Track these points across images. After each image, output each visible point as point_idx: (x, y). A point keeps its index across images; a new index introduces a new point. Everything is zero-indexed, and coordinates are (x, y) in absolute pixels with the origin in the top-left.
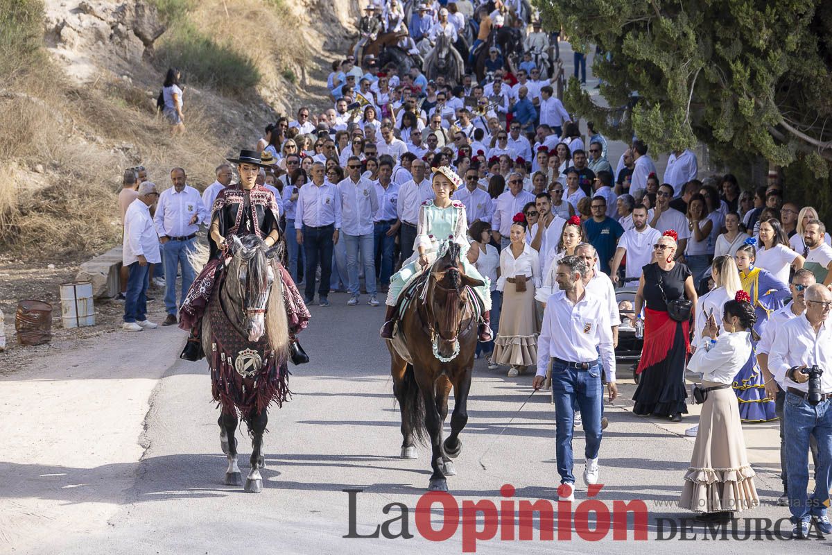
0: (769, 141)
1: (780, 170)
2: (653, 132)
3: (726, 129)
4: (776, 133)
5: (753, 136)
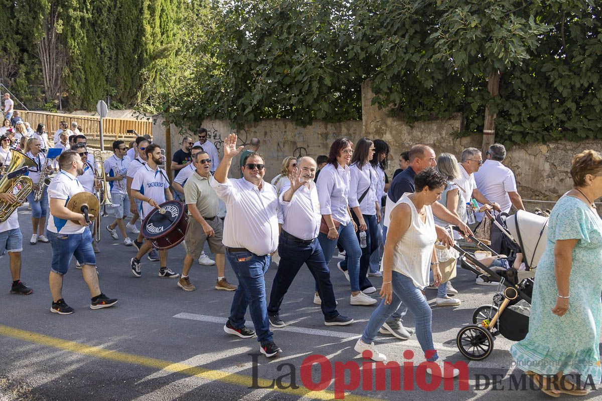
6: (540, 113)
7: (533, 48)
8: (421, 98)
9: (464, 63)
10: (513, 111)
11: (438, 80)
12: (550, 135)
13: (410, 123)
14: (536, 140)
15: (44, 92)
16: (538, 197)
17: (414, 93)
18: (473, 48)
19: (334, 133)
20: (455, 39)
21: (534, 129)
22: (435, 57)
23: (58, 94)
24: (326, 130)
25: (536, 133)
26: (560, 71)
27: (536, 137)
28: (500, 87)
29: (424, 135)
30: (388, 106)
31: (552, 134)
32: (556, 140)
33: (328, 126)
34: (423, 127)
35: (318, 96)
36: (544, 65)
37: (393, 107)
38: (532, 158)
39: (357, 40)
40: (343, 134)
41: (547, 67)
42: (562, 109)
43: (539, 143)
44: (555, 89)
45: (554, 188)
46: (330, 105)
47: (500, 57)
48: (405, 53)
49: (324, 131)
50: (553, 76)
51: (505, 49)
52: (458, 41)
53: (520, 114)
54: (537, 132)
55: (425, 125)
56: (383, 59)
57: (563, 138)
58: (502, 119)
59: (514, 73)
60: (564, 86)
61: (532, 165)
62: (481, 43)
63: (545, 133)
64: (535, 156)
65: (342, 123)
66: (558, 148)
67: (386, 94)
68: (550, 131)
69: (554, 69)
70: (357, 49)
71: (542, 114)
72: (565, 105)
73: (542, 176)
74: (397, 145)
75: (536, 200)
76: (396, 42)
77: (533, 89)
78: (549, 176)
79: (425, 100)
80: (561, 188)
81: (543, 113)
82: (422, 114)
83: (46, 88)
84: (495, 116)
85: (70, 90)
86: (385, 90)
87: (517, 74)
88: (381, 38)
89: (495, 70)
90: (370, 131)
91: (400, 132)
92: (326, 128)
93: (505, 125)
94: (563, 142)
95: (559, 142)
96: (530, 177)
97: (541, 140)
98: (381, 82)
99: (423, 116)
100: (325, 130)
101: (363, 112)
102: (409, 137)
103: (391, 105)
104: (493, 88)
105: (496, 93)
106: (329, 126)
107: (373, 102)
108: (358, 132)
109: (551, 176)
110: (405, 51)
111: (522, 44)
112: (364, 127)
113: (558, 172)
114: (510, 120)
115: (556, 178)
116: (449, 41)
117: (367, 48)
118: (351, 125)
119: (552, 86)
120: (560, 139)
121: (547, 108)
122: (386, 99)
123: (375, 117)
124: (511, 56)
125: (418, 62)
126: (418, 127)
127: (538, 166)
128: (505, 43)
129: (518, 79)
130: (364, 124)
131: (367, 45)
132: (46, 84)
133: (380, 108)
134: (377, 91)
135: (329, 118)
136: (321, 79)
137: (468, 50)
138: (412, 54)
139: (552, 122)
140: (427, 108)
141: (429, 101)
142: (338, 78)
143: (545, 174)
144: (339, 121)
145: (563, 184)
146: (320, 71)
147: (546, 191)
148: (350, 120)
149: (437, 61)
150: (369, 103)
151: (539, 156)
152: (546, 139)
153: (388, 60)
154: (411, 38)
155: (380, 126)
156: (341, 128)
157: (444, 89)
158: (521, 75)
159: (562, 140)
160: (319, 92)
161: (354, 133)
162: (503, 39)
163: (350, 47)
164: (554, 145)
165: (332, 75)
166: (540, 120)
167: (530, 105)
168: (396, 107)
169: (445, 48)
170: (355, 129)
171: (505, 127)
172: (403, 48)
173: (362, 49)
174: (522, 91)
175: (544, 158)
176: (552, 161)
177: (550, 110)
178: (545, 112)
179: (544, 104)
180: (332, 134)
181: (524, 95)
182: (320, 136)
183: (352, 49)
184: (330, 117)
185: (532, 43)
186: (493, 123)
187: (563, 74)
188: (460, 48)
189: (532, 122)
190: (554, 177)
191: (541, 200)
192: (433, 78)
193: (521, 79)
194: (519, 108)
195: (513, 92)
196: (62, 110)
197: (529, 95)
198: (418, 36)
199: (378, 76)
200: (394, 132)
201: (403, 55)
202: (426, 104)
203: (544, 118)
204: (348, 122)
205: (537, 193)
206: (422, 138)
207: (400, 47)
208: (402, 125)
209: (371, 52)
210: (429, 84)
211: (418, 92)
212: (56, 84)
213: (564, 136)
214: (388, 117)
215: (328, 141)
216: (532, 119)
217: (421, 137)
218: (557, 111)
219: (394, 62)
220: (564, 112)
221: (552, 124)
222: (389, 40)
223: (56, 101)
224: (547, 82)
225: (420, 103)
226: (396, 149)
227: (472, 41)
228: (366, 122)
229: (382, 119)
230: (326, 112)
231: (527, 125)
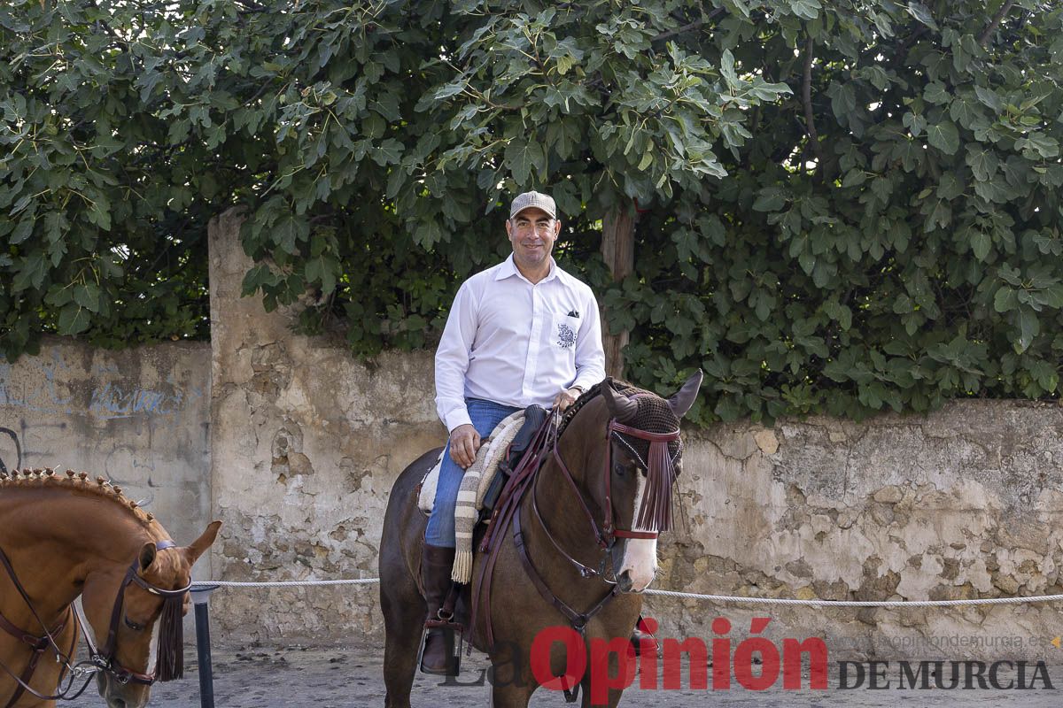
6: (753, 333)
7: (730, 143)
8: (399, 275)
9: (537, 178)
10: (678, 326)
11: (456, 222)
12: (783, 400)
13: (365, 353)
14: (746, 415)
16: (755, 589)
17: (379, 260)
18: (562, 135)
19: (113, 384)
20: (512, 105)
21: (739, 381)
22: (449, 155)
24: (88, 370)
25: (745, 393)
26: (807, 213)
27: (744, 405)
28: (638, 253)
29: (410, 393)
30: (296, 299)
31: (787, 396)
32: (801, 415)
33: (95, 358)
34: (406, 367)
35: (66, 259)
36: (761, 192)
37: (311, 302)
38: (736, 467)
39: (200, 88)
40: (145, 385)
41: (769, 199)
42: (814, 323)
43: (753, 423)
44: (795, 263)
45: (800, 561)
46: (105, 291)
47: (642, 167)
48: (354, 138)
49: (82, 374)
50: (787, 224)
51: (656, 145)
52: (516, 113)
53: (697, 335)
54: (747, 390)
55: (411, 360)
56: (282, 151)
57: (819, 410)
58: (645, 349)
59: (676, 211)
60: (818, 257)
61: (734, 490)
62: (584, 120)
63: (770, 392)
64: (744, 462)
65: (142, 350)
66: (807, 439)
67: (291, 259)
68: (784, 388)
69: (787, 207)
70: (200, 114)
71: (760, 336)
72: (823, 312)
73: (765, 524)
74: (326, 423)
75: (750, 596)
76: (328, 103)
77: (732, 262)
78: (784, 524)
79: (412, 284)
80: (819, 561)
81: (762, 333)
82: (404, 327)
84: (625, 341)
86: (290, 248)
87: (686, 215)
88: (275, 85)
89: (624, 202)
90: (238, 377)
91: (333, 384)
92: (87, 365)
93: (655, 368)
94: (820, 421)
95: (810, 420)
96: (731, 527)
97: (758, 414)
98: (276, 223)
99: (407, 332)
100: (83, 371)
101: (214, 314)
102: (364, 400)
103: (305, 297)
104: (617, 255)
105: (627, 267)
106: (98, 360)
107: (249, 287)
108: (195, 381)
109: (791, 523)
110: (353, 130)
111: (703, 133)
112: (216, 364)
113: (810, 512)
114: (668, 353)
115: (805, 531)
116: (494, 111)
117: (230, 114)
118: (172, 355)
119: (784, 254)
120: (812, 412)
121: (771, 320)
122: (291, 278)
123: (253, 334)
124: (676, 167)
125: (395, 167)
126: (391, 367)
127: (753, 491)
128: (656, 127)
129: (688, 229)
130: (216, 354)
131: (233, 104)
133: (270, 305)
134: (262, 250)
135: (100, 330)
136: (76, 206)
137: (550, 139)
138: (376, 143)
139: (788, 362)
140: (419, 309)
141: (427, 288)
142: (134, 207)
143: (774, 518)
144: (134, 340)
145: (825, 547)
146: (77, 181)
147: (777, 569)
148: (168, 339)
149: (453, 168)
150: (235, 286)
151: (754, 462)
152: (771, 412)
153: (300, 155)
154: (373, 92)
155: (268, 360)
156: (138, 364)
157: (472, 250)
158: (697, 217)
159: (816, 414)
160: (68, 247)
161: (182, 384)
162: (652, 117)
163: (177, 109)
164: (796, 431)
165: (114, 196)
166: (752, 352)
167: (723, 308)
168: (322, 301)
169: (479, 131)
170: (184, 370)
171: (656, 374)
172: (348, 122)
173: (215, 116)
174: (700, 265)
175: (770, 468)
176: (792, 479)
177: (781, 326)
178: (768, 331)
179: (764, 307)
180: (109, 386)
181: (706, 277)
182: (66, 391)
183: (184, 114)
184: (104, 330)
185: (731, 130)
186: (621, 361)
187: (815, 220)
188: (525, 135)
189: (732, 359)
190: (798, 527)
191: (765, 596)
192: (440, 217)
193: (697, 229)
194: (692, 317)
195: (676, 268)
197: (721, 278)
198: (394, 89)
199: (268, 205)
200: (315, 384)
201: (349, 145)
202: (415, 295)
203: (767, 349)
204: (163, 346)
205: (753, 577)
206: (403, 403)
207: (338, 117)
208: (340, 361)
209: (246, 127)
210: (428, 236)
211: (391, 257)
213: (823, 401)
214: (298, 333)
215: (95, 409)
216: (731, 350)
217: (399, 400)
218: (802, 330)
219: (320, 162)
220: (820, 332)
221: (788, 368)
222: (305, 93)
224: (771, 243)
225: (399, 292)
226: (320, 438)
227: (561, 115)
228: (224, 347)
229: (275, 339)
230: (91, 312)
231: (718, 367)
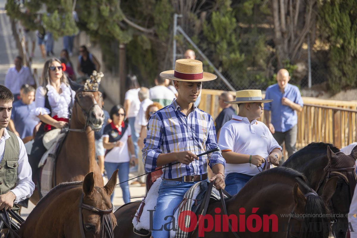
0: (117, 30)
1: (126, 45)
2: (54, 26)
3: (94, 23)
4: (122, 25)
5: (109, 27)
15: (272, 44)
23: (305, 47)
83: (278, 35)
85: (333, 39)
132: (277, 24)
196: (312, 89)
212: (302, 23)
223: (300, 67)
